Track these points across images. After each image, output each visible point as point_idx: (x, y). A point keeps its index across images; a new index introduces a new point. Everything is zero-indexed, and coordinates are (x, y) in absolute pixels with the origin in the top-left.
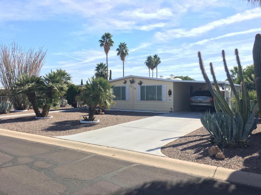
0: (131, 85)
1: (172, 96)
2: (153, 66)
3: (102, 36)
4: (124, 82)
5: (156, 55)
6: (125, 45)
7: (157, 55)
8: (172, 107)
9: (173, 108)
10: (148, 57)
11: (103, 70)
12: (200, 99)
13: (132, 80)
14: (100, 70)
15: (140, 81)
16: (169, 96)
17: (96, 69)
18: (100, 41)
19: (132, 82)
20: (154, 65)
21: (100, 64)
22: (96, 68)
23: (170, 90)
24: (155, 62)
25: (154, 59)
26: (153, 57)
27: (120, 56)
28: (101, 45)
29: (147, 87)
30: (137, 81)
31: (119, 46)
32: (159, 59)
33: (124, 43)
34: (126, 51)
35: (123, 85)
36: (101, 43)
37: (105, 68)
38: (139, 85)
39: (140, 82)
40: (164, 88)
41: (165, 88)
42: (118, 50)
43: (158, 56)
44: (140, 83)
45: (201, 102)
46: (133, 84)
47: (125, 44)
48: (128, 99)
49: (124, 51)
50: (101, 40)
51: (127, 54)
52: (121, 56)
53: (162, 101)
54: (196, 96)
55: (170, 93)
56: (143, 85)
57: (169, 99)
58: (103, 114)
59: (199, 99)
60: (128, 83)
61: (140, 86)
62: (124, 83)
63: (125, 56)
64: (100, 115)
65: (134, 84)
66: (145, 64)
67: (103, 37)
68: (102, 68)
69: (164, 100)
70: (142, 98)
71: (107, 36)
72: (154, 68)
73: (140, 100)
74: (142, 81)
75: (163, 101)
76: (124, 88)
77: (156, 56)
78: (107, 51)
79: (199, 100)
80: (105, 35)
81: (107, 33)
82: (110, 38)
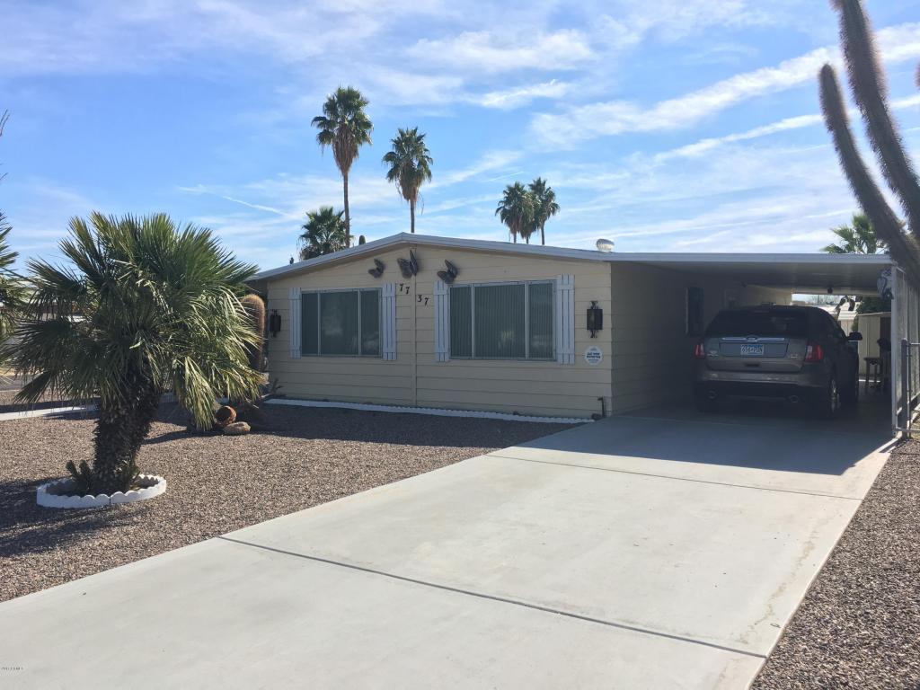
0: (406, 282)
1: (606, 333)
2: (527, 222)
3: (327, 101)
4: (374, 266)
5: (539, 180)
6: (420, 137)
7: (542, 181)
8: (607, 392)
9: (613, 397)
10: (510, 189)
11: (332, 237)
12: (750, 348)
13: (408, 258)
14: (320, 235)
15: (448, 264)
16: (590, 333)
17: (305, 231)
18: (318, 122)
19: (411, 267)
20: (531, 219)
21: (319, 213)
22: (305, 227)
23: (594, 303)
24: (536, 206)
25: (534, 198)
26: (527, 188)
27: (398, 182)
28: (324, 137)
29: (481, 290)
30: (435, 263)
31: (395, 141)
32: (551, 195)
33: (415, 131)
34: (423, 163)
35: (368, 283)
36: (321, 130)
37: (341, 227)
38: (441, 282)
39: (445, 268)
40: (566, 293)
41: (572, 293)
42: (389, 157)
43: (547, 186)
44: (449, 274)
45: (753, 367)
46: (413, 276)
47: (417, 135)
48: (393, 350)
49: (416, 162)
50: (324, 118)
51: (425, 174)
52: (402, 183)
53: (556, 360)
54: (727, 336)
55: (594, 320)
56: (460, 281)
57: (588, 351)
58: (244, 433)
59: (744, 351)
60: (393, 272)
61: (446, 286)
62: (372, 272)
63: (418, 183)
64: (224, 438)
65: (420, 278)
66: (499, 215)
67: (330, 107)
68: (330, 228)
69: (566, 358)
70: (459, 348)
71: (347, 102)
72: (534, 229)
73: (447, 356)
74: (459, 260)
75: (560, 358)
76: (372, 298)
77: (538, 187)
78: (345, 159)
79: (746, 353)
80: (338, 97)
81: (345, 87)
82: (357, 107)
